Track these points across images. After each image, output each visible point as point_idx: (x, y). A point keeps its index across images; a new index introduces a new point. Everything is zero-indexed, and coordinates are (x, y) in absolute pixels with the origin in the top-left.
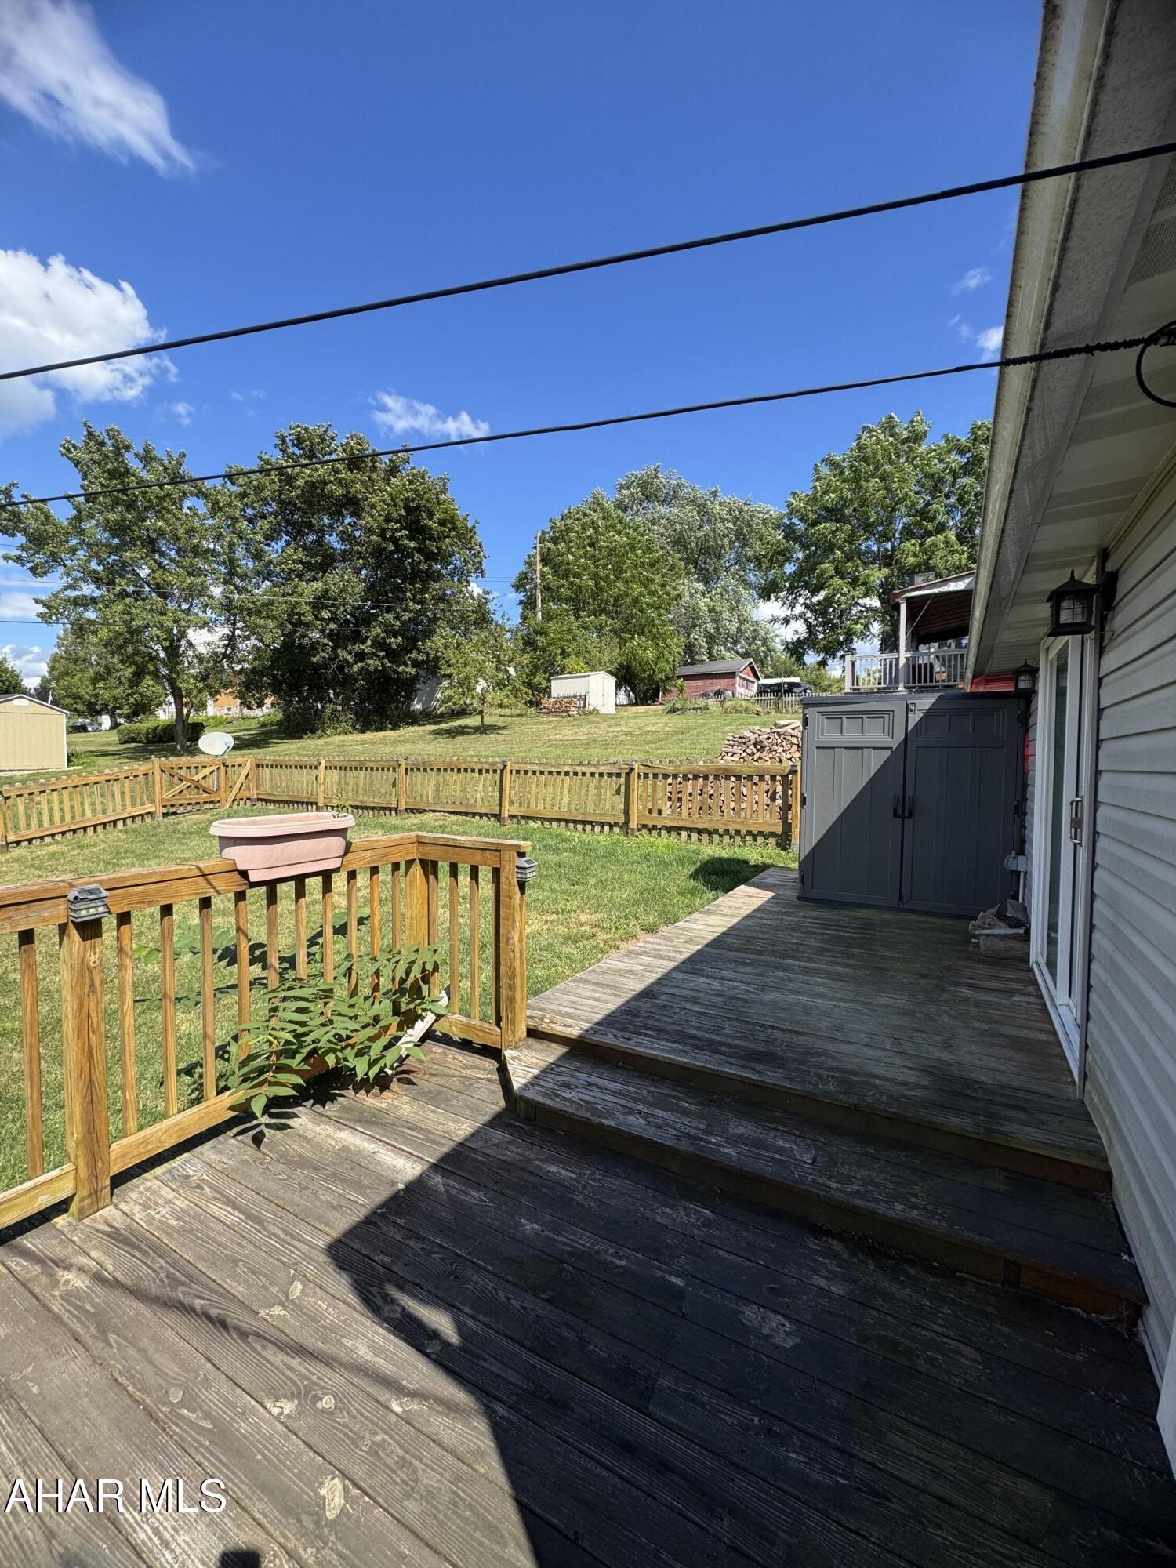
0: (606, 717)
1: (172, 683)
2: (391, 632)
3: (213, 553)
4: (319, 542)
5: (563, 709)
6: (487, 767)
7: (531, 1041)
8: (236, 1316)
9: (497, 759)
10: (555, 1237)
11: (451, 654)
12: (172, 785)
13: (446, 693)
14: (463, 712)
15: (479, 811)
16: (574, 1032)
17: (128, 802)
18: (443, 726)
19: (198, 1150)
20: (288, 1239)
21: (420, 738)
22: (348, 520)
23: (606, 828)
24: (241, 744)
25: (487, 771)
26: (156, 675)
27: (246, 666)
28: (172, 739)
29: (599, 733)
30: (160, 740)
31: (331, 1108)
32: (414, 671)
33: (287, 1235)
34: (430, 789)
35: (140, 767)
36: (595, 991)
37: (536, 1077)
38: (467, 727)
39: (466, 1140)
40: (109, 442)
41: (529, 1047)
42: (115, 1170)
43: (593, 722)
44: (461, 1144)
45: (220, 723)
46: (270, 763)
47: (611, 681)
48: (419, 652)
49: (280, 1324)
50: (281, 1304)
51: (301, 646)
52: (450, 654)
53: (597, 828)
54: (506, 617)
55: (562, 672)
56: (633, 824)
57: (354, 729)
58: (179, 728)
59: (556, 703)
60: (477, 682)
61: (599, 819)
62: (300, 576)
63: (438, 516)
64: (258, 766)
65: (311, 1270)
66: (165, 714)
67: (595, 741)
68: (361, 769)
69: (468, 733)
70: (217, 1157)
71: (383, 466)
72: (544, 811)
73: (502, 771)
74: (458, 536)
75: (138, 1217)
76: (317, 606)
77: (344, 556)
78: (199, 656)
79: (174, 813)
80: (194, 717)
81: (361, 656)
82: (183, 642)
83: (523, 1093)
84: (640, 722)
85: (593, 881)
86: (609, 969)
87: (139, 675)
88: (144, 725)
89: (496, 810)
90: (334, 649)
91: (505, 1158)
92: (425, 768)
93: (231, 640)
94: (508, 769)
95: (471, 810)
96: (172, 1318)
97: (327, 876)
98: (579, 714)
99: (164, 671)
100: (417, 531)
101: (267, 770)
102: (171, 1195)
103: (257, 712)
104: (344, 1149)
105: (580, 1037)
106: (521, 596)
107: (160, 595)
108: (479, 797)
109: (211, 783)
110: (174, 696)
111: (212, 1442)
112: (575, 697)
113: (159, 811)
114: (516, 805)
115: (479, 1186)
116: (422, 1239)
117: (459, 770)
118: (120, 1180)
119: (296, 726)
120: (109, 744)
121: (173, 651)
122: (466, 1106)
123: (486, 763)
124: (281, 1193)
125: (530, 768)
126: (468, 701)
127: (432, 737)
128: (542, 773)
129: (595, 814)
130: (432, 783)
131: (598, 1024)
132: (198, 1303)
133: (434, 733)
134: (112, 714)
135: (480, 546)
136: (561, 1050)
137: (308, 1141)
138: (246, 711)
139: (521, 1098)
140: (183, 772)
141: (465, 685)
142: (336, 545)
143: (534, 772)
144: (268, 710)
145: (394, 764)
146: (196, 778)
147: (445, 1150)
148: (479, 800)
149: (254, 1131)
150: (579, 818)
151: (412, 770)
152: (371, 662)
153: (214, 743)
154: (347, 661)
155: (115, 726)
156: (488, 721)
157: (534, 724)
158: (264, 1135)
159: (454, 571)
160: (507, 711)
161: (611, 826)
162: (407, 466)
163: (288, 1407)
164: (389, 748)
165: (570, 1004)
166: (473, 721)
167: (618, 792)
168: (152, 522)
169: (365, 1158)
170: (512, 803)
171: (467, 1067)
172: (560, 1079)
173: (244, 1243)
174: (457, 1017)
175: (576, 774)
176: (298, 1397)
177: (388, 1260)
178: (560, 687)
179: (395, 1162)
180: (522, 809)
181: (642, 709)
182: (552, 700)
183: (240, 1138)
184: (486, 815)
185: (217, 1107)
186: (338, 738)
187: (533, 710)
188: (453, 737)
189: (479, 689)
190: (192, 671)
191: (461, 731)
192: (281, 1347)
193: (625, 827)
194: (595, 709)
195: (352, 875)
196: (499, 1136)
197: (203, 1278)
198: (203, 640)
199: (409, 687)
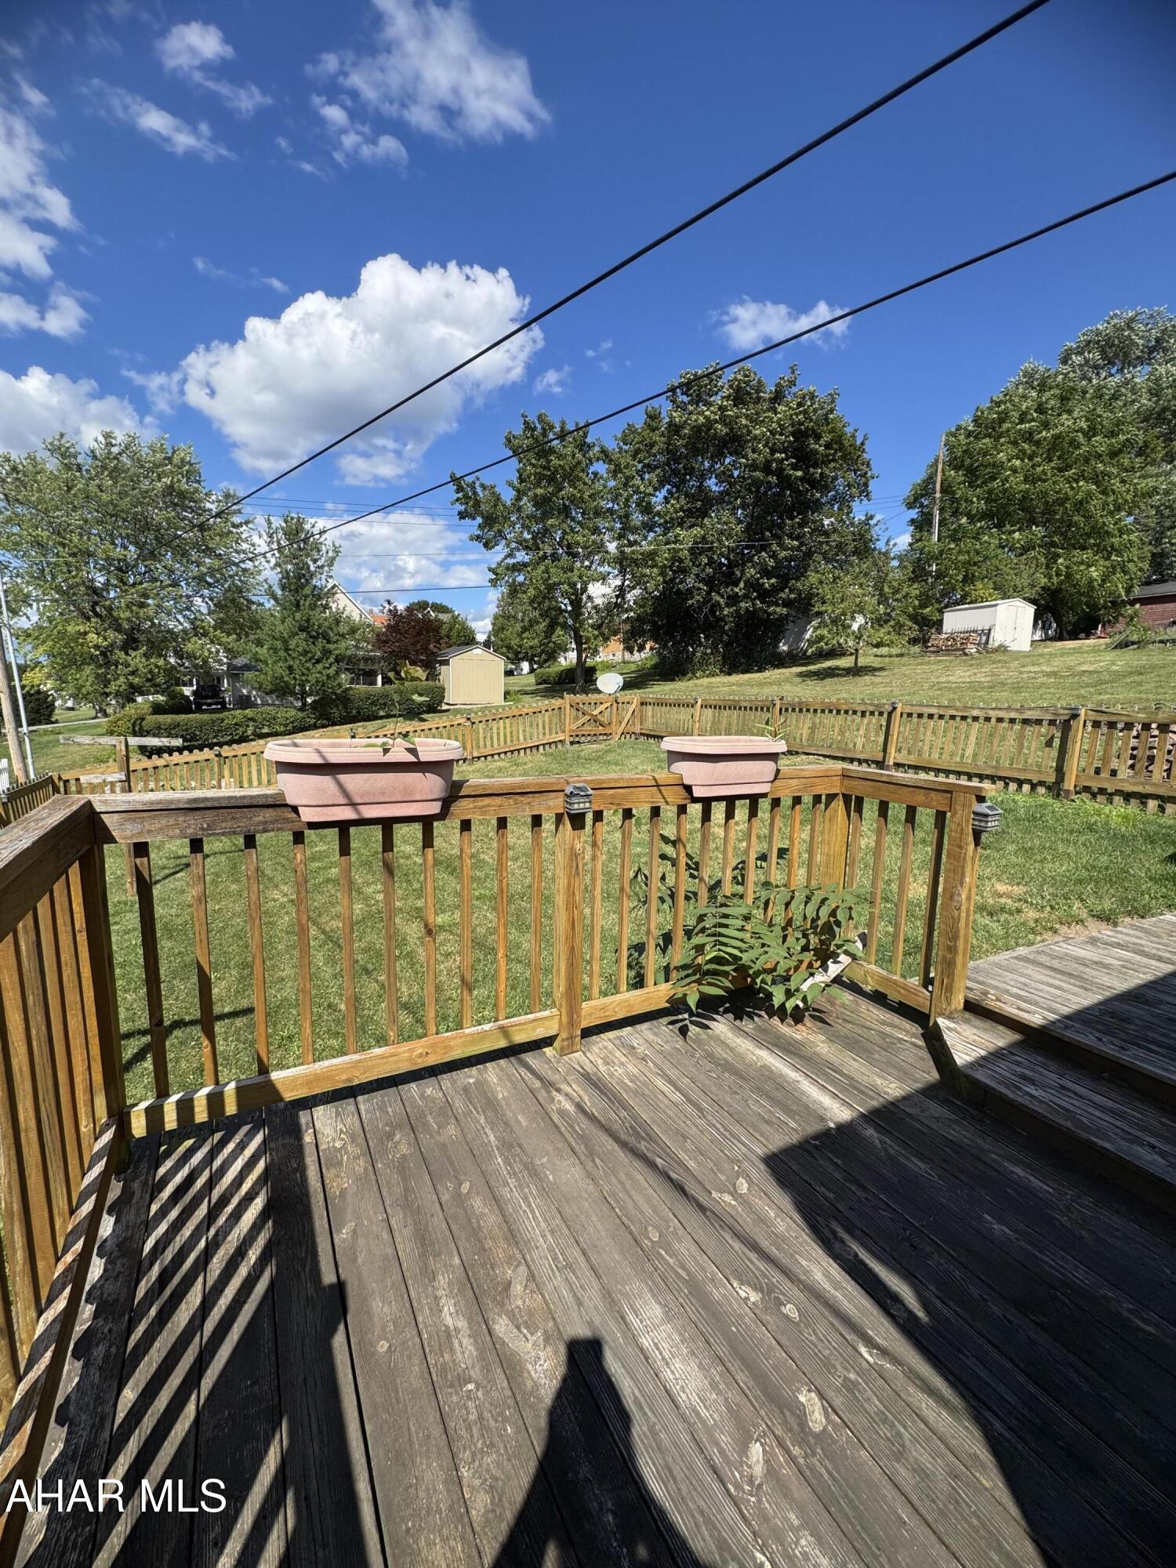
0: (1018, 655)
1: (576, 632)
2: (766, 573)
3: (611, 511)
4: (700, 488)
5: (957, 647)
6: (871, 709)
7: (967, 1015)
8: (692, 1188)
9: (884, 701)
10: (1039, 1255)
11: (826, 589)
12: (577, 718)
13: (819, 632)
14: (832, 654)
15: (858, 756)
16: (1036, 1019)
17: (547, 731)
18: (812, 668)
19: (638, 1027)
20: (727, 1134)
21: (787, 680)
22: (727, 461)
23: (1026, 788)
24: (628, 686)
25: (872, 713)
26: (564, 626)
27: (632, 614)
28: (573, 681)
29: (1007, 674)
30: (564, 682)
31: (747, 1025)
32: (785, 611)
33: (726, 1130)
34: (805, 732)
35: (556, 702)
36: (1054, 978)
37: (983, 1058)
38: (837, 668)
39: (898, 1101)
40: (539, 427)
41: (967, 1021)
42: (585, 1024)
43: (999, 661)
44: (892, 1103)
45: (609, 667)
46: (652, 701)
47: (1030, 610)
48: (791, 591)
49: (733, 1213)
50: (730, 1193)
51: (679, 591)
52: (825, 591)
53: (1013, 786)
54: (892, 543)
55: (962, 601)
56: (1069, 784)
57: (721, 671)
58: (579, 672)
59: (947, 639)
60: (853, 619)
61: (1015, 775)
62: (681, 525)
63: (826, 438)
64: (642, 704)
65: (754, 1174)
66: (568, 659)
67: (1003, 684)
68: (735, 708)
69: (838, 675)
70: (655, 1039)
71: (767, 396)
72: (939, 762)
73: (890, 714)
74: (843, 458)
75: (601, 1068)
76: (694, 552)
77: (721, 499)
78: (595, 607)
79: (578, 742)
80: (590, 662)
81: (733, 600)
82: (584, 597)
83: (969, 1072)
84: (1071, 660)
85: (1011, 847)
86: (1067, 954)
87: (551, 628)
88: (553, 670)
89: (879, 757)
90: (709, 593)
91: (950, 1137)
92: (801, 708)
93: (621, 591)
94: (899, 711)
95: (849, 755)
96: (637, 1164)
97: (754, 799)
98: (978, 652)
99: (570, 622)
100: (804, 457)
101: (650, 708)
102: (623, 1059)
103: (637, 656)
104: (765, 1067)
105: (1044, 1027)
106: (914, 514)
107: (569, 554)
108: (860, 741)
109: (604, 719)
110: (576, 643)
111: (690, 1293)
112: (975, 631)
113: (568, 740)
114: (904, 752)
115: (923, 1157)
116: (864, 1188)
117: (838, 712)
118: (587, 1033)
119: (670, 669)
120: (529, 685)
121: (577, 604)
122: (889, 1064)
123: (871, 705)
124: (714, 1089)
125: (927, 711)
126: (842, 641)
127: (799, 680)
128: (941, 717)
129: (1011, 769)
130: (808, 724)
131: (1068, 1017)
132: (659, 1161)
133: (800, 675)
134: (531, 661)
135: (868, 465)
136: (1017, 1037)
137: (732, 1049)
138: (627, 656)
139: (967, 1076)
140: (586, 708)
141: (839, 624)
142: (714, 488)
143: (931, 716)
144: (645, 656)
145: (768, 704)
146: (595, 713)
147: (875, 1103)
148: (859, 746)
149: (680, 1024)
150: (988, 772)
151: (787, 710)
152: (743, 605)
153: (609, 682)
154: (718, 603)
155: (532, 671)
156: (862, 662)
157: (918, 664)
158: (688, 1030)
159: (834, 498)
160: (884, 650)
161: (1034, 787)
162: (794, 389)
163: (754, 1297)
164: (755, 690)
165: (1019, 985)
166: (846, 662)
167: (1049, 744)
168: (568, 490)
169: (789, 1084)
170: (899, 750)
171: (884, 1023)
172: (1018, 1069)
173: (688, 1122)
174: (873, 967)
175: (988, 719)
176: (762, 1291)
177: (831, 1196)
178: (955, 621)
179: (822, 1099)
180: (912, 757)
181: (1070, 644)
182: (944, 636)
183: (671, 1027)
184: (866, 761)
185: (657, 994)
186: (705, 681)
187: (917, 649)
188: (822, 679)
189: (855, 627)
190: (590, 621)
191: (831, 673)
192: (737, 1236)
193: (1056, 789)
194: (1001, 646)
195: (776, 802)
196: (936, 1109)
197: (658, 1140)
198: (599, 592)
199: (777, 628)
